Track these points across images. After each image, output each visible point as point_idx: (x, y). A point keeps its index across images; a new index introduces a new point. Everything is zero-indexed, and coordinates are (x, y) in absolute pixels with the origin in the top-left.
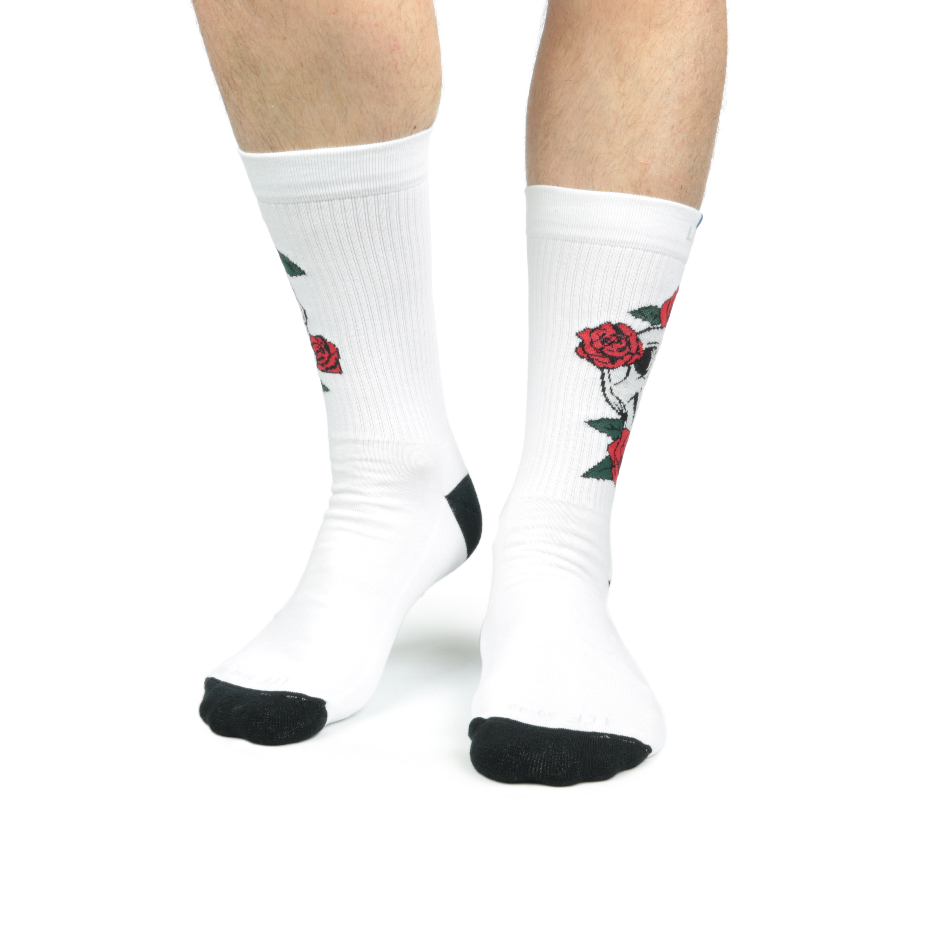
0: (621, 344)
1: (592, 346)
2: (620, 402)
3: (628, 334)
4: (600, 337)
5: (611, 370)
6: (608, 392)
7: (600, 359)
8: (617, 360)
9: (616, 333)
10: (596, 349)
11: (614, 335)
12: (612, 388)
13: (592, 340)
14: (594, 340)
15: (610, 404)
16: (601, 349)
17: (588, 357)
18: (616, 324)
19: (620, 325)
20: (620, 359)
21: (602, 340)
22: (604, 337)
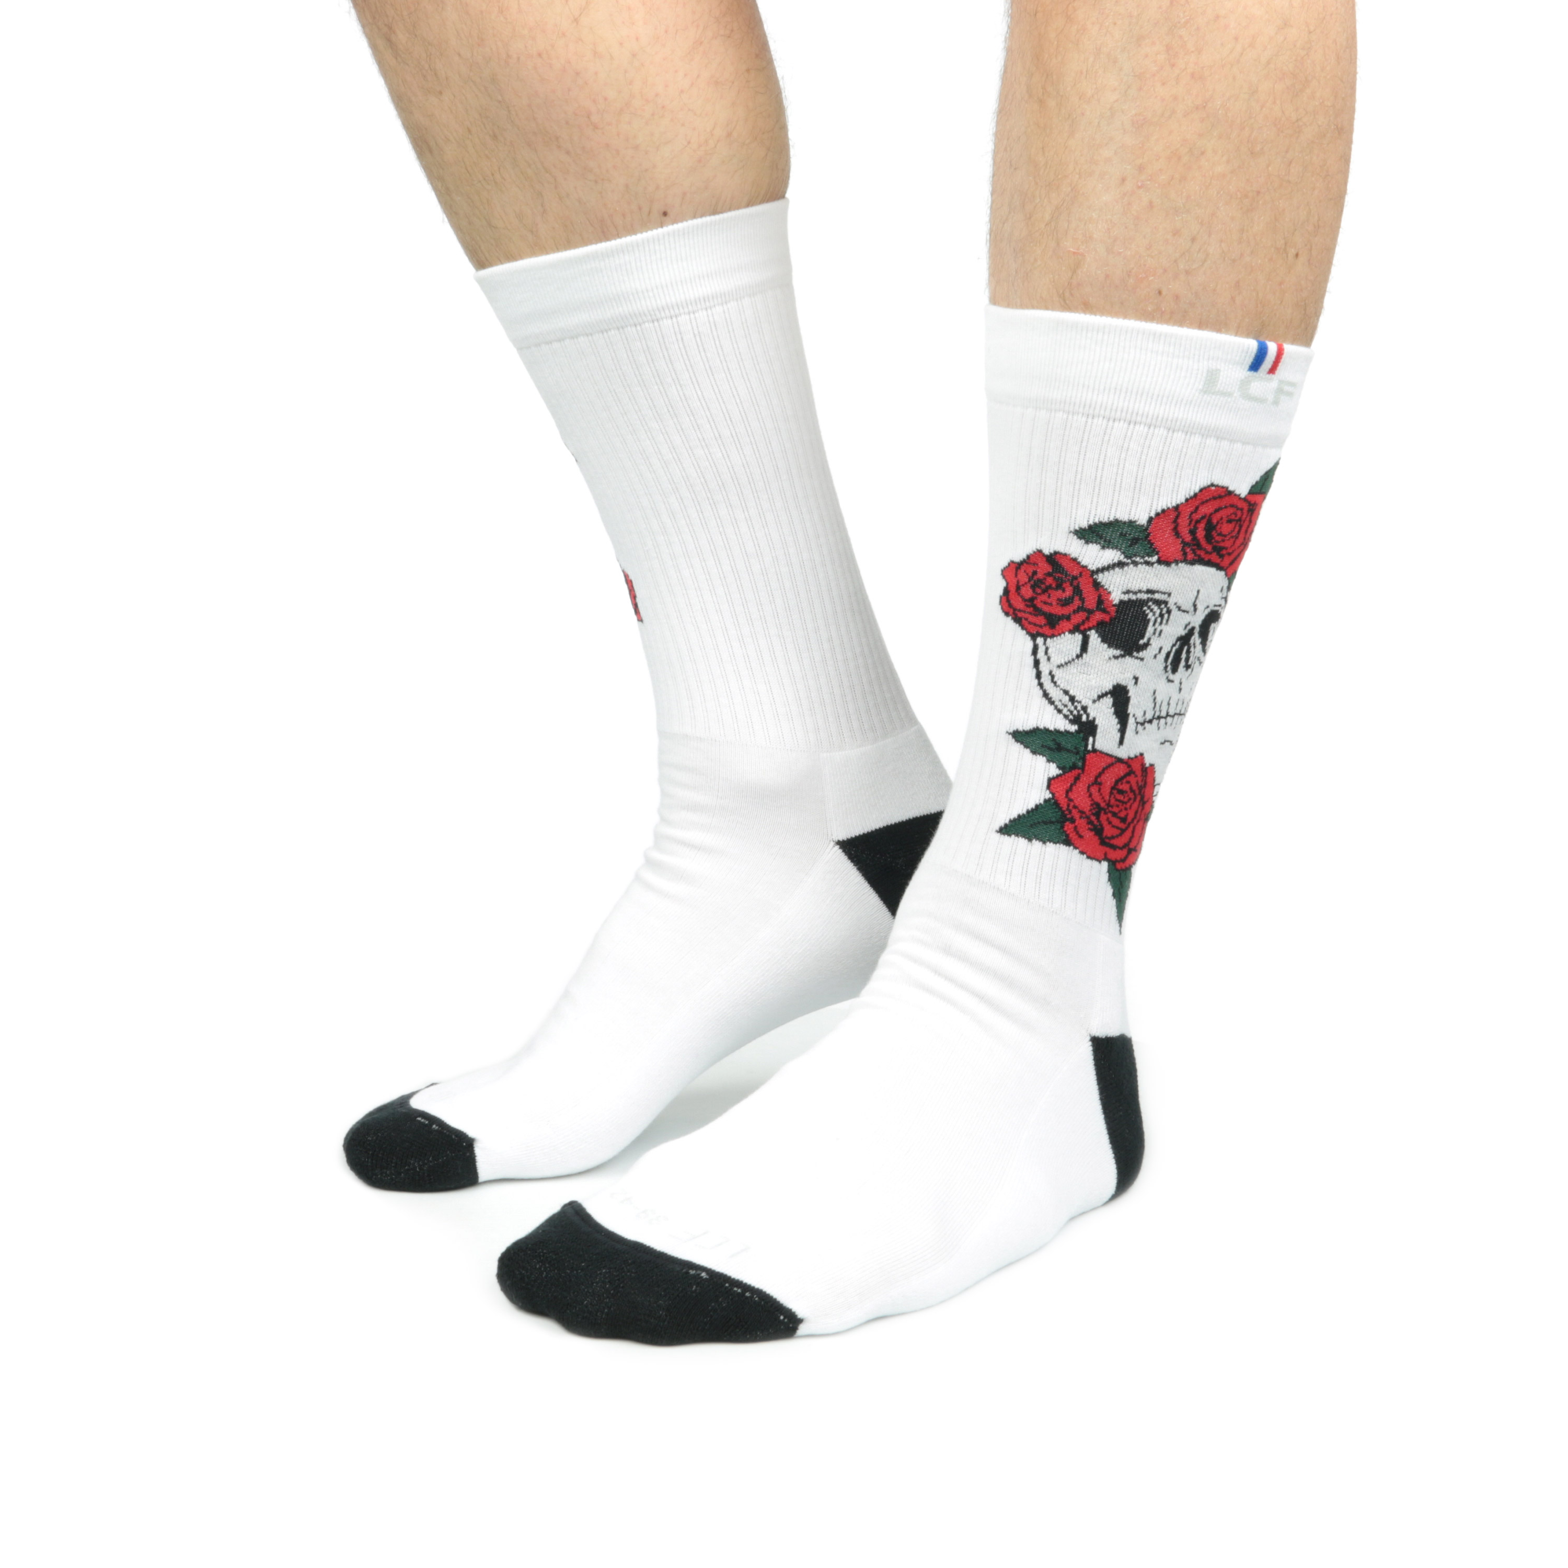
0: (1064, 591)
1: (1019, 594)
2: (1072, 699)
3: (1075, 573)
4: (1029, 577)
5: (1049, 640)
6: (1046, 679)
7: (1032, 619)
8: (1059, 620)
9: (1053, 570)
10: (1025, 600)
11: (1049, 574)
12: (1053, 673)
13: (1018, 582)
14: (1021, 584)
15: (1052, 702)
16: (1032, 600)
17: (1014, 613)
18: (1051, 554)
19: (1058, 555)
20: (1065, 620)
21: (1032, 582)
22: (1035, 578)
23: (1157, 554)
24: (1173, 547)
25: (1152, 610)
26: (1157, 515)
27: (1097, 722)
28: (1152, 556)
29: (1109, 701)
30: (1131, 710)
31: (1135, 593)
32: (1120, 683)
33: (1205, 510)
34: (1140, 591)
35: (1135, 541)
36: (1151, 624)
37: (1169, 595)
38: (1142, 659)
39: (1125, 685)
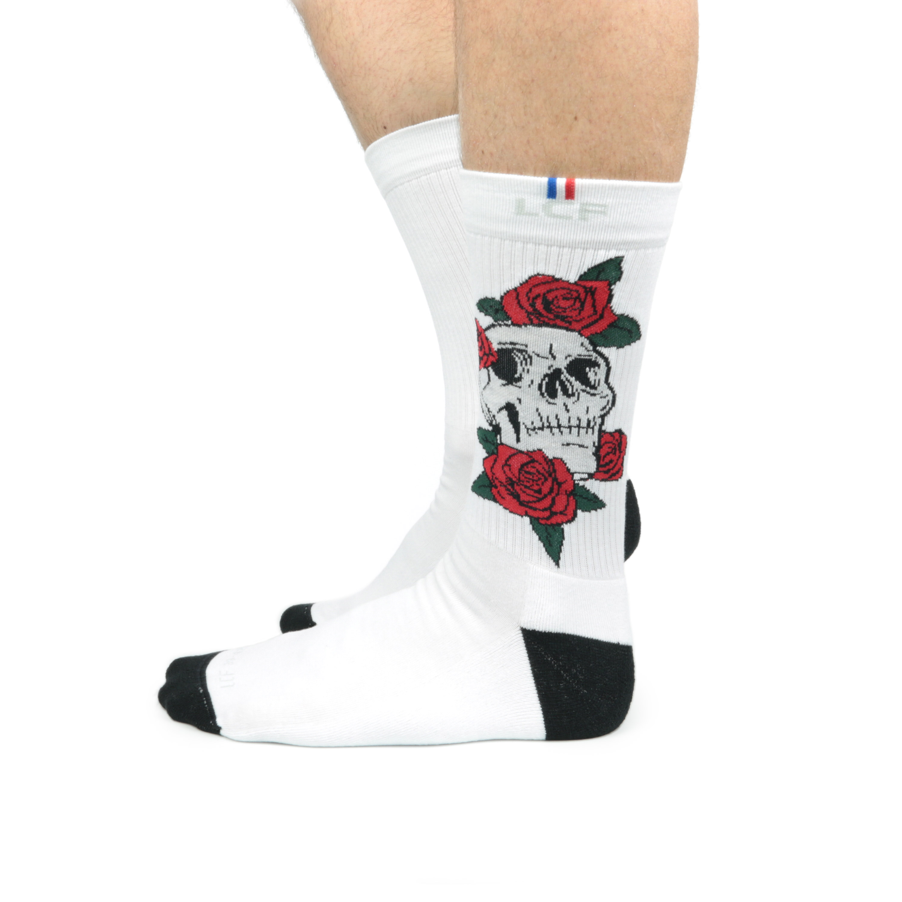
23: (511, 319)
24: (522, 316)
25: (517, 356)
26: (505, 294)
27: (500, 426)
28: (508, 321)
29: (505, 413)
30: (520, 420)
31: (504, 344)
32: (509, 402)
33: (537, 291)
34: (506, 343)
35: (497, 311)
36: (519, 365)
37: (526, 346)
38: (520, 387)
39: (513, 403)
